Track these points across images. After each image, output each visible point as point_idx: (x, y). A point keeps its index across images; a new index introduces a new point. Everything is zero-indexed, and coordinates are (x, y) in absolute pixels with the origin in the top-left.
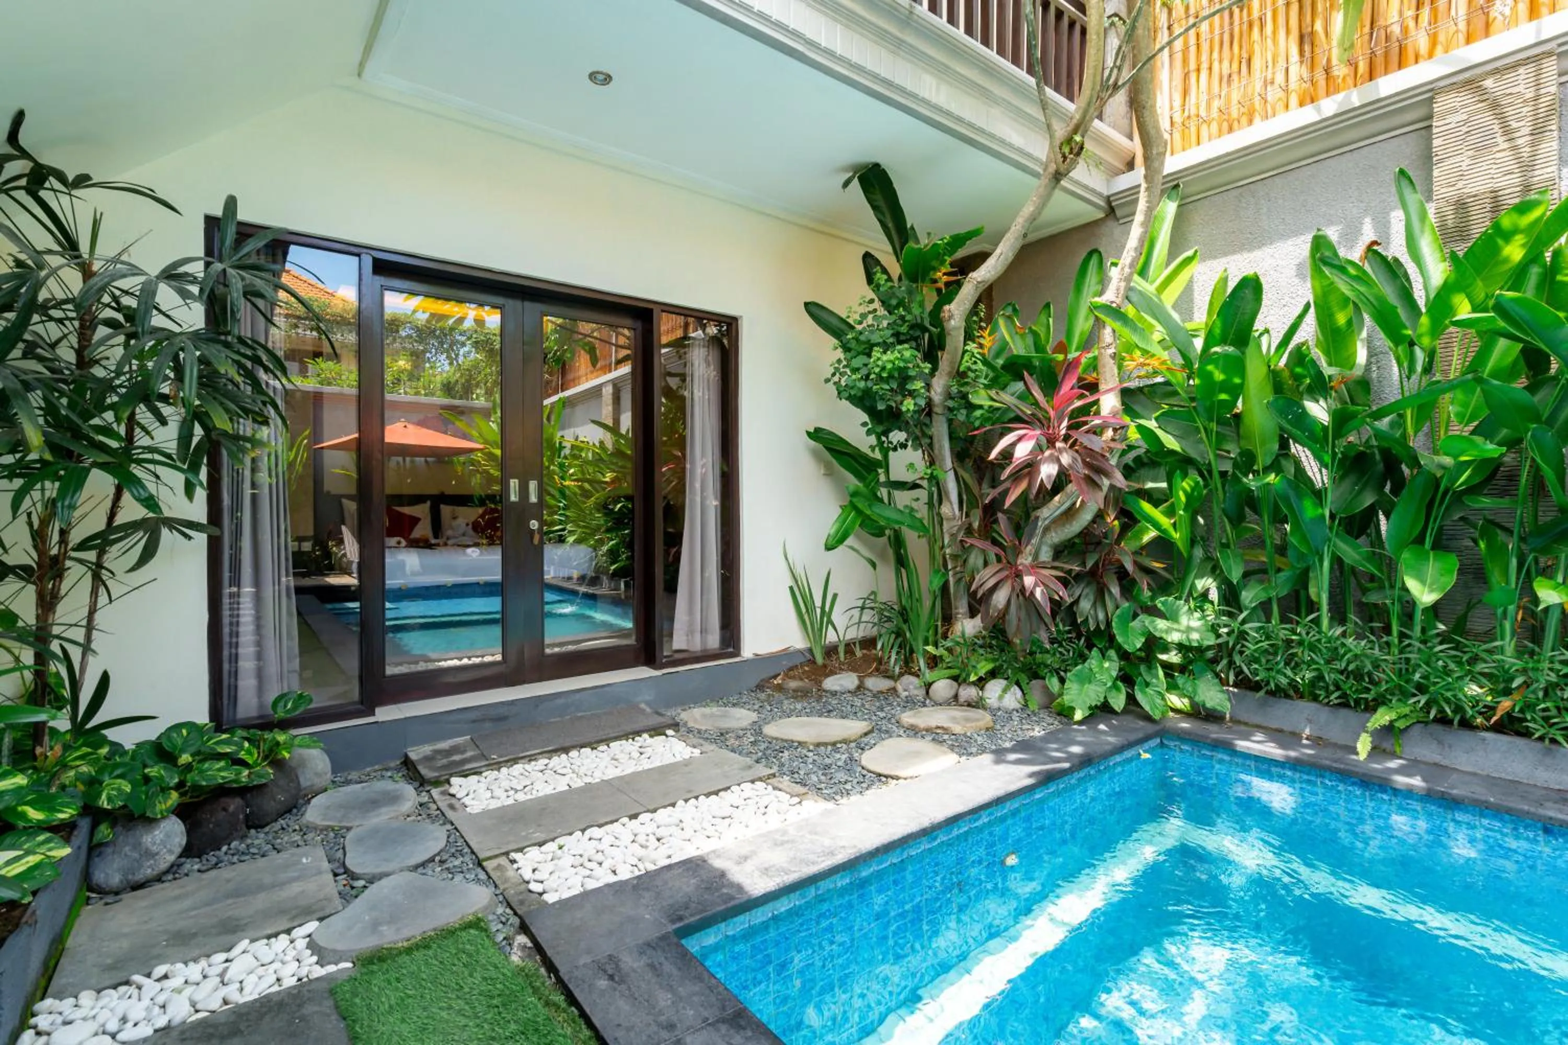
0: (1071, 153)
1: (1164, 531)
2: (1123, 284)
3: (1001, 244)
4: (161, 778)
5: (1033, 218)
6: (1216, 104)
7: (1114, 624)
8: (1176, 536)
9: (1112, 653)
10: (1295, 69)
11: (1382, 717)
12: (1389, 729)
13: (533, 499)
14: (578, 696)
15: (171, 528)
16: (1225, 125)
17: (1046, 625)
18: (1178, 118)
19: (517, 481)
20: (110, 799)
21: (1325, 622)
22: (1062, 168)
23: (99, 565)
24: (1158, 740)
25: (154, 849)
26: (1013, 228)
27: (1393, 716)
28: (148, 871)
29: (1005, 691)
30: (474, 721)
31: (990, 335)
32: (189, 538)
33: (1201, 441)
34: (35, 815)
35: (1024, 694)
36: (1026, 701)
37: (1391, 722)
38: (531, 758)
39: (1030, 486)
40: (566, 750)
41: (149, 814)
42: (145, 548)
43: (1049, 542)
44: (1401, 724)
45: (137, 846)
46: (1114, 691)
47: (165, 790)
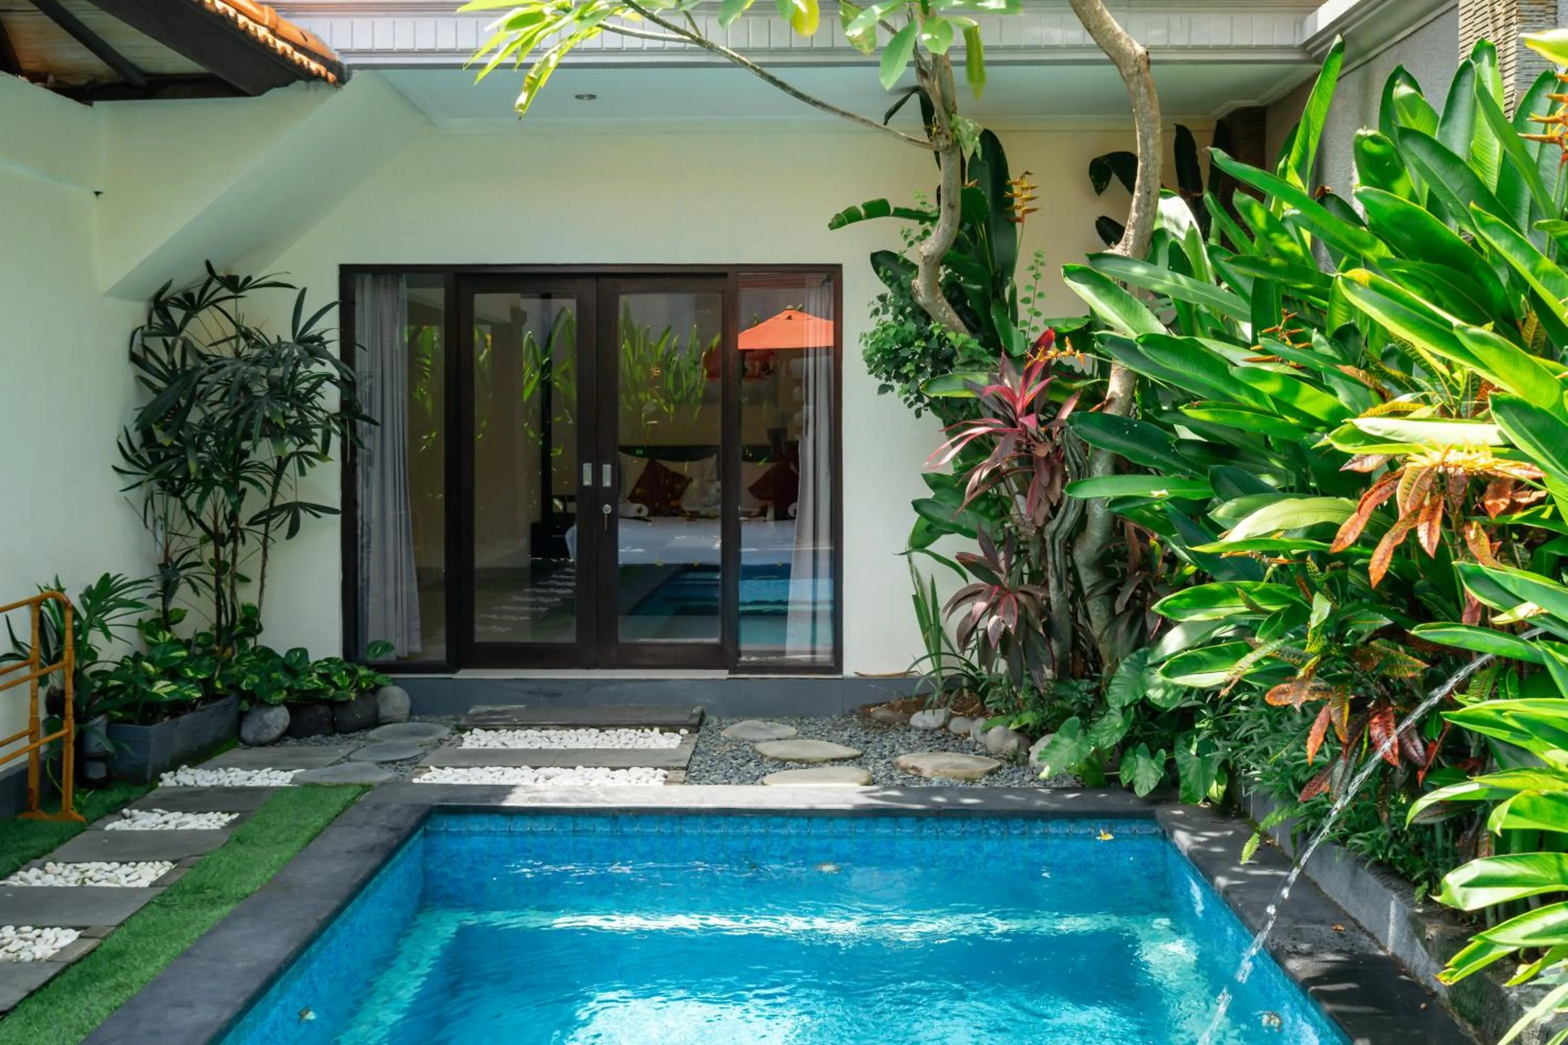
4: (279, 681)
11: (1278, 817)
13: (607, 483)
14: (631, 686)
15: (305, 510)
19: (590, 465)
20: (247, 685)
23: (266, 535)
25: (269, 723)
28: (265, 737)
30: (530, 692)
32: (318, 517)
34: (190, 674)
38: (544, 728)
40: (576, 727)
41: (266, 699)
42: (291, 522)
45: (261, 718)
47: (280, 688)
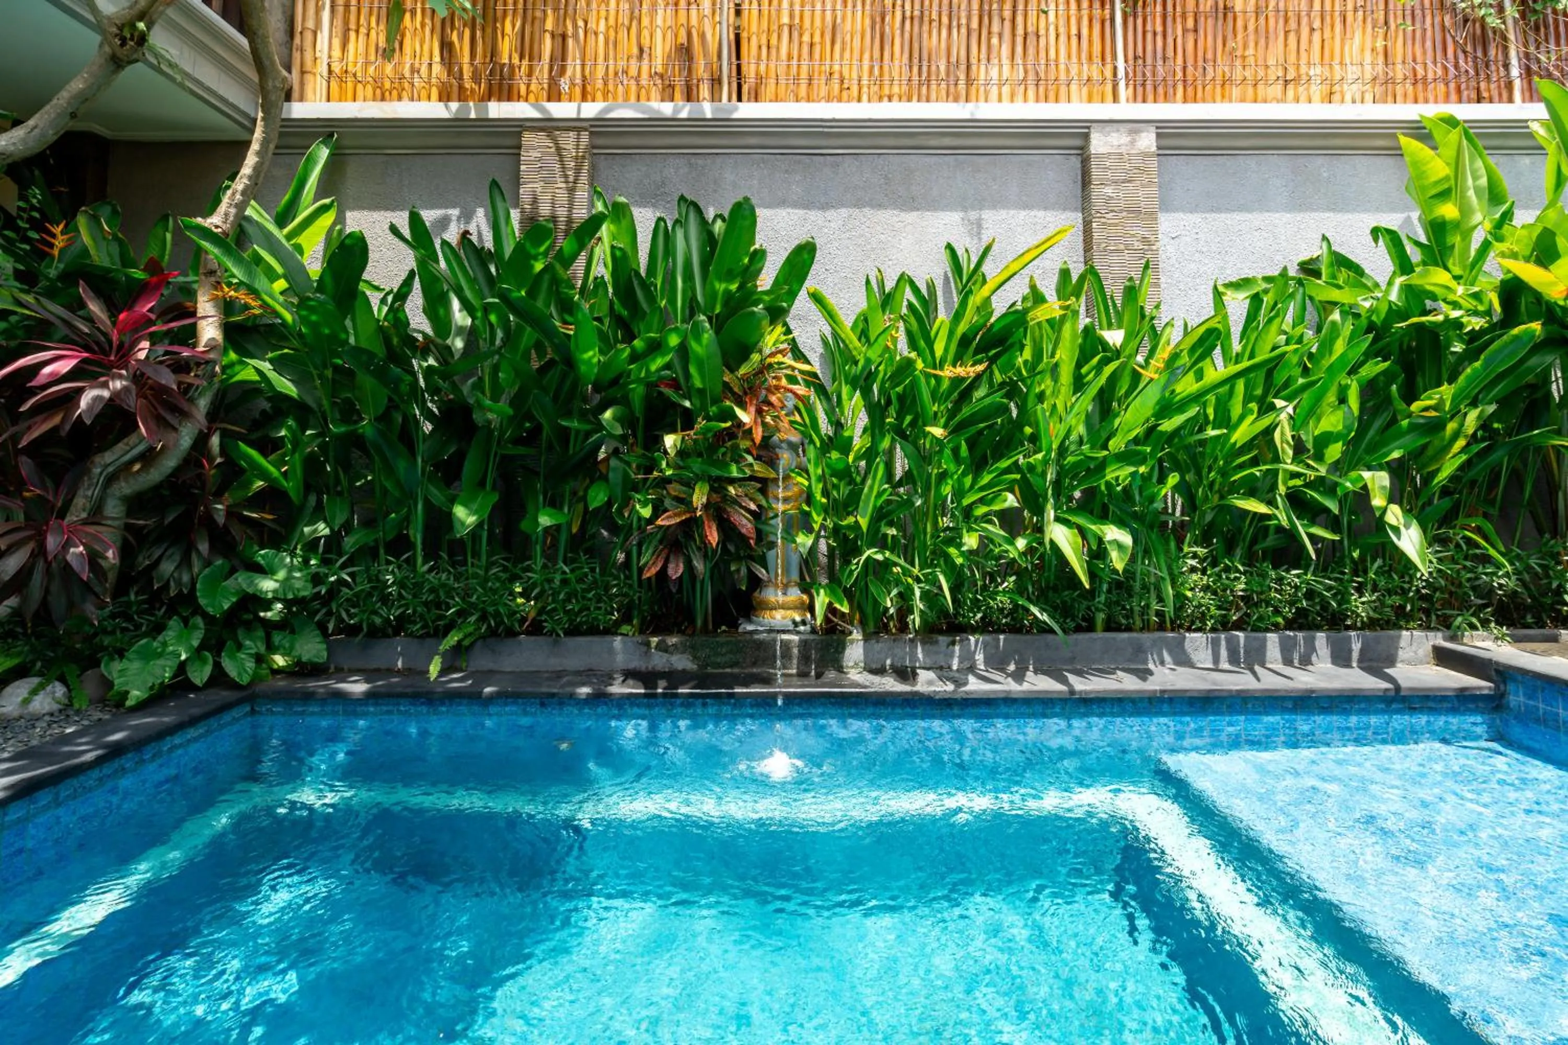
0: (132, 39)
1: (275, 480)
2: (233, 211)
3: (37, 116)
5: (83, 98)
6: (371, 70)
7: (198, 586)
8: (289, 486)
9: (199, 621)
10: (437, 68)
11: (453, 638)
12: (458, 649)
16: (378, 91)
17: (96, 595)
18: (336, 68)
21: (420, 560)
22: (122, 53)
24: (248, 709)
26: (55, 101)
27: (461, 636)
29: (34, 692)
31: (62, 233)
33: (315, 388)
35: (70, 690)
36: (70, 699)
37: (459, 642)
39: (63, 421)
43: (118, 494)
44: (466, 643)
46: (197, 663)
